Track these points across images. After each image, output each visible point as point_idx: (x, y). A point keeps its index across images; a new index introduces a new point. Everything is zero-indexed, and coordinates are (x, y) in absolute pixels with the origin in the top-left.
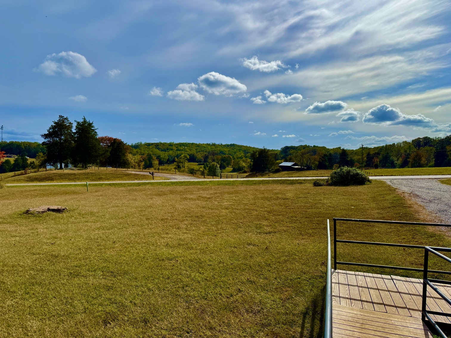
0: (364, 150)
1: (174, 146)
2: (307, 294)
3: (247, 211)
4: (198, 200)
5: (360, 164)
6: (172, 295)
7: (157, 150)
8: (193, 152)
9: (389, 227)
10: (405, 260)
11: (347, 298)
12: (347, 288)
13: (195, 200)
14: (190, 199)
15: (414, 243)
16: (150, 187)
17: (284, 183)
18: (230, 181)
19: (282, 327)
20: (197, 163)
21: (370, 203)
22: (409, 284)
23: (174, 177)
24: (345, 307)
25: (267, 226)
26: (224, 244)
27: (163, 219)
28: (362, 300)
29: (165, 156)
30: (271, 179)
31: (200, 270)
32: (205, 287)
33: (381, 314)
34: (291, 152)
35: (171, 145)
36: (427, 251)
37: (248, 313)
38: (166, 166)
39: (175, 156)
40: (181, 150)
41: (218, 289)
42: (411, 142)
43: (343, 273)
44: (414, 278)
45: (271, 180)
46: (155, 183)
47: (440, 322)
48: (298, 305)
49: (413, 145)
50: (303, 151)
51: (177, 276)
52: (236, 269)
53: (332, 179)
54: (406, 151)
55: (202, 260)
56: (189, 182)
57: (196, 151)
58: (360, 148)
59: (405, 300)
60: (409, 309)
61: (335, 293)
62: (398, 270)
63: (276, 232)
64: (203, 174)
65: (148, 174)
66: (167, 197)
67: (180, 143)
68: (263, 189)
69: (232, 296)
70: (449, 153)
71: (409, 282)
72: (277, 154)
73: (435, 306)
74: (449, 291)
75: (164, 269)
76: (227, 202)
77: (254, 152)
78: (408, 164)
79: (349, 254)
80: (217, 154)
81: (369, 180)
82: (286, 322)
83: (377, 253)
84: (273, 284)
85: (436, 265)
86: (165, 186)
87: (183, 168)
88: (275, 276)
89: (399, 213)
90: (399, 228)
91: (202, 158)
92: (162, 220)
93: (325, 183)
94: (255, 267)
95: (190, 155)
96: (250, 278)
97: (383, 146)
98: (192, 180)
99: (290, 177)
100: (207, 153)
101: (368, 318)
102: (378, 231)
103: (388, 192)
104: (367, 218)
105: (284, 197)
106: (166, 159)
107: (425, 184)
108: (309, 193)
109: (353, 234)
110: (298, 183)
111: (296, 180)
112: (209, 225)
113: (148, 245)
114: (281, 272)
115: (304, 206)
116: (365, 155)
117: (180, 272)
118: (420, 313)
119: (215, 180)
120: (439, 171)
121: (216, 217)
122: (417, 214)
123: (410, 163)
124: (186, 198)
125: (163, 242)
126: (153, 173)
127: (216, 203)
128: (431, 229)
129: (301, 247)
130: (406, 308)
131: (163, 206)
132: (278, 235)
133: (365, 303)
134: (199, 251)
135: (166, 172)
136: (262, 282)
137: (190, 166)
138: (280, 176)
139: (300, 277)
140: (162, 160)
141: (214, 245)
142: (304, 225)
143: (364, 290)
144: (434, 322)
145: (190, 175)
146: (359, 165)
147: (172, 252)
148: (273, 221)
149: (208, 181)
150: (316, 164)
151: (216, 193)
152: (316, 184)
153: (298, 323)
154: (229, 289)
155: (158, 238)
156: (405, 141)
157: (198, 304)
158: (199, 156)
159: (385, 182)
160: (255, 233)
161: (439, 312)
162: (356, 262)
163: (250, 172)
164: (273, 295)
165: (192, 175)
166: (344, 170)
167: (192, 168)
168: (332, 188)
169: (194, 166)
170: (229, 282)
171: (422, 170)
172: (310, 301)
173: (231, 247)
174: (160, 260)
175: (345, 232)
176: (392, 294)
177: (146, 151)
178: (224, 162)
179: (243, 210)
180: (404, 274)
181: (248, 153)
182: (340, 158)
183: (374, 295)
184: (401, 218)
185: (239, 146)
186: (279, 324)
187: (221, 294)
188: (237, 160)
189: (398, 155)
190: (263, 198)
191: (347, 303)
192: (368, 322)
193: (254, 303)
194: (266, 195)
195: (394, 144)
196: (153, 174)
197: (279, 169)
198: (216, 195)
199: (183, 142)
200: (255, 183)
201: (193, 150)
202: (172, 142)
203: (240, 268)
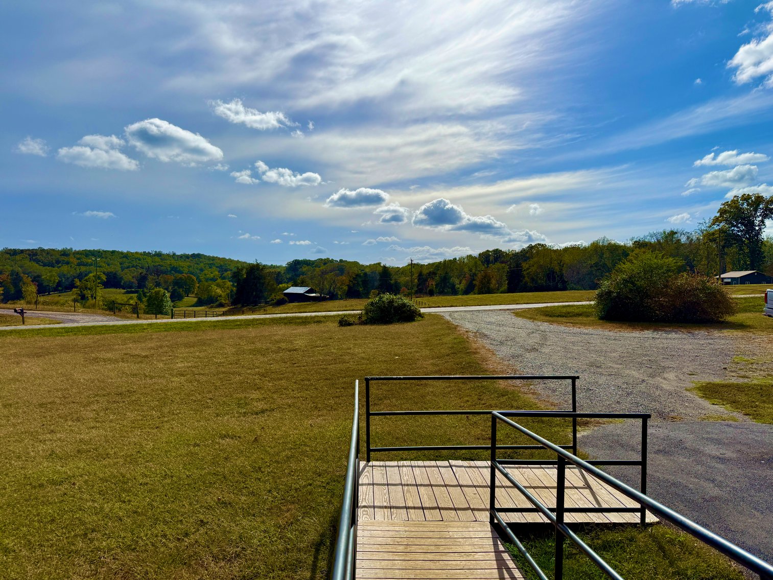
0: (414, 267)
1: (71, 256)
2: (322, 510)
3: (221, 376)
4: (123, 362)
5: (408, 289)
6: (59, 555)
7: (34, 264)
8: (115, 268)
9: (448, 384)
10: (469, 433)
11: (386, 507)
12: (385, 491)
13: (116, 361)
14: (104, 360)
15: (481, 406)
16: (15, 339)
17: (292, 323)
18: (191, 323)
19: (278, 576)
20: (124, 289)
21: (421, 350)
22: (474, 471)
23: (70, 317)
24: (382, 522)
25: (259, 400)
26: (175, 441)
27: (43, 404)
28: (407, 506)
29: (51, 276)
30: (268, 316)
31: (124, 495)
32: (134, 527)
33: (435, 525)
34: (304, 269)
35: (65, 253)
36: (494, 418)
37: (217, 563)
38: (54, 297)
39: (74, 276)
40: (87, 263)
41: (160, 527)
42: (478, 257)
43: (380, 466)
44: (481, 460)
45: (268, 319)
46: (27, 330)
47: (514, 521)
48: (306, 531)
49: (480, 260)
50: (323, 267)
51: (71, 515)
52: (197, 485)
53: (367, 313)
54: (471, 270)
55: (128, 476)
56: (105, 326)
57: (121, 267)
58: (409, 265)
59: (469, 496)
60: (473, 510)
61: (367, 501)
62: (459, 451)
63: (274, 410)
64: (135, 311)
65: (11, 312)
66: (54, 358)
67: (85, 250)
68: (253, 334)
69: (187, 535)
70: (525, 273)
71: (474, 467)
72: (279, 273)
73: (507, 500)
74: (524, 473)
75: (43, 503)
76: (182, 362)
77: (238, 268)
78: (474, 289)
79: (389, 433)
80: (165, 272)
81: (420, 313)
82: (286, 566)
83: (430, 427)
84: (264, 502)
85: (509, 437)
86: (50, 336)
87: (92, 299)
88: (268, 486)
89: (461, 363)
90: (460, 385)
91: (134, 280)
92: (41, 405)
93: (357, 321)
94: (233, 476)
95: (107, 274)
96: (223, 498)
97: (441, 262)
98: (111, 323)
99: (301, 312)
100: (144, 271)
101: (416, 533)
102: (432, 392)
103: (447, 332)
104: (417, 373)
105: (290, 346)
106: (54, 282)
107: (495, 317)
108: (331, 339)
109: (397, 400)
110: (314, 322)
111: (312, 317)
112: (145, 408)
113: (6, 458)
114: (280, 478)
115: (323, 361)
116: (416, 276)
117: (79, 505)
118: (488, 514)
119: (159, 321)
120: (513, 299)
121: (160, 392)
122: (484, 363)
123: (476, 287)
124: (97, 358)
125: (42, 450)
126: (22, 310)
127: (161, 365)
128: (502, 384)
129: (316, 431)
130: (469, 509)
131: (44, 377)
132: (277, 414)
133: (412, 511)
134: (121, 461)
135: (55, 307)
136: (245, 500)
137: (107, 296)
138: (286, 311)
139: (311, 482)
140: (45, 284)
141: (153, 445)
142: (322, 392)
143: (411, 490)
144: (505, 525)
145: (107, 312)
146: (407, 291)
147: (62, 467)
148: (269, 390)
149: (145, 324)
150: (345, 290)
151: (161, 347)
152: (344, 322)
153: (305, 562)
154: (182, 524)
155: (31, 442)
156: (470, 255)
157: (117, 562)
158: (128, 276)
159: (443, 316)
160: (236, 415)
161: (512, 507)
162: (401, 446)
163: (231, 306)
164: (263, 522)
165: (112, 313)
166: (384, 299)
167: (113, 299)
168: (368, 328)
169: (118, 295)
170: (182, 510)
171: (492, 297)
172: (326, 522)
173: (188, 445)
174: (35, 487)
175: (385, 398)
176: (450, 489)
177: (8, 267)
178: (179, 288)
179: (215, 376)
180: (468, 456)
181: (226, 272)
182: (380, 280)
183: (425, 496)
184: (463, 369)
185: (209, 258)
186: (273, 571)
187: (165, 536)
188: (206, 284)
189: (461, 275)
190: (252, 352)
191: (384, 516)
192: (417, 541)
193: (229, 541)
194: (259, 345)
195: (455, 259)
196: (22, 312)
197: (283, 298)
198: (161, 350)
199: (92, 249)
200: (239, 325)
201: (116, 265)
202: (68, 248)
203: (204, 483)
